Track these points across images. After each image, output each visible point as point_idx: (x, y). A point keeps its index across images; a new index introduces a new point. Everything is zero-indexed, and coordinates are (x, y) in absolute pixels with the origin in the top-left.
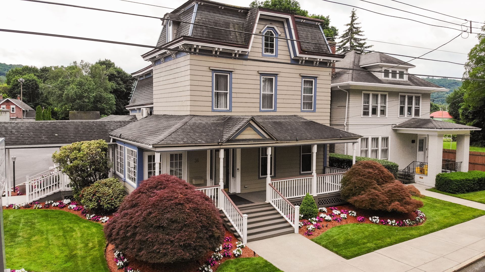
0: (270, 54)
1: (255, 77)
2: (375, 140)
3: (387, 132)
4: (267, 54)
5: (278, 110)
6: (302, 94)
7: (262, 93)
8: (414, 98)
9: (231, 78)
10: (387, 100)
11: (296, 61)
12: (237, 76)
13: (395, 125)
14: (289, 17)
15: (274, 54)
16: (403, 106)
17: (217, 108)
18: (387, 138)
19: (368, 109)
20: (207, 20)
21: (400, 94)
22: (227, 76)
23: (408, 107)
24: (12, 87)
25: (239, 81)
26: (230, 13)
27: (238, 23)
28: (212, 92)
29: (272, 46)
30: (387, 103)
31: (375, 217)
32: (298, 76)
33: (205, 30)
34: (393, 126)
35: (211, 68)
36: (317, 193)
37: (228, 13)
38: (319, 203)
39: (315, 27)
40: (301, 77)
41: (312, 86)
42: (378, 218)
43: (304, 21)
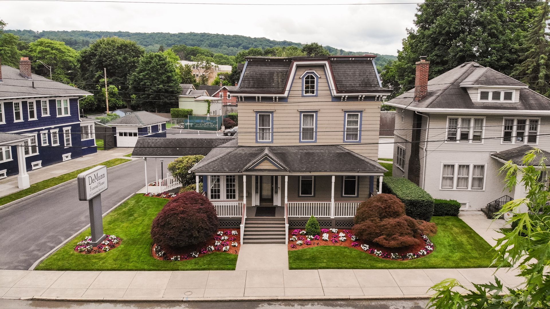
0: (311, 94)
1: (295, 115)
2: (465, 167)
3: (484, 159)
4: (307, 94)
5: (318, 141)
6: (344, 126)
7: (302, 126)
8: (528, 123)
9: (273, 117)
10: (484, 124)
11: (337, 99)
12: (278, 115)
13: (495, 153)
14: (326, 63)
15: (315, 94)
16: (509, 131)
17: (263, 140)
18: (482, 167)
19: (455, 134)
20: (254, 73)
21: (504, 118)
22: (270, 115)
23: (517, 132)
24: (232, 74)
25: (279, 119)
26: (276, 64)
27: (282, 72)
28: (256, 128)
29: (313, 87)
30: (484, 128)
31: (366, 245)
32: (340, 111)
33: (251, 82)
34: (492, 153)
35: (255, 111)
36: (336, 215)
37: (274, 64)
38: (336, 224)
39: (367, 63)
40: (344, 112)
41: (358, 119)
42: (368, 246)
43: (353, 59)
